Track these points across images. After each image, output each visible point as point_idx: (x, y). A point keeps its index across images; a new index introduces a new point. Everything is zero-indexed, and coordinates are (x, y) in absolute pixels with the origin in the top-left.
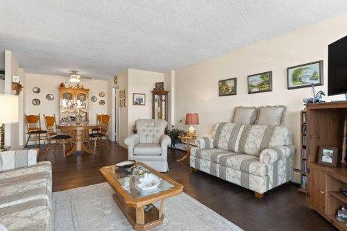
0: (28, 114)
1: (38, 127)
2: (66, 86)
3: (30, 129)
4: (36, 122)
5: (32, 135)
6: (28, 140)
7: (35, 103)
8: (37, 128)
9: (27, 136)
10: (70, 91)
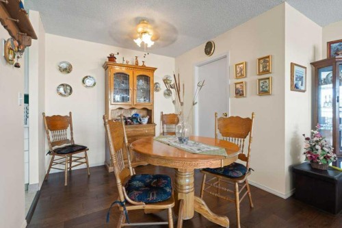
0: (49, 114)
1: (69, 137)
2: (119, 60)
3: (53, 144)
4: (65, 128)
5: (57, 157)
6: (50, 167)
7: (62, 90)
8: (66, 141)
9: (48, 158)
10: (123, 70)
